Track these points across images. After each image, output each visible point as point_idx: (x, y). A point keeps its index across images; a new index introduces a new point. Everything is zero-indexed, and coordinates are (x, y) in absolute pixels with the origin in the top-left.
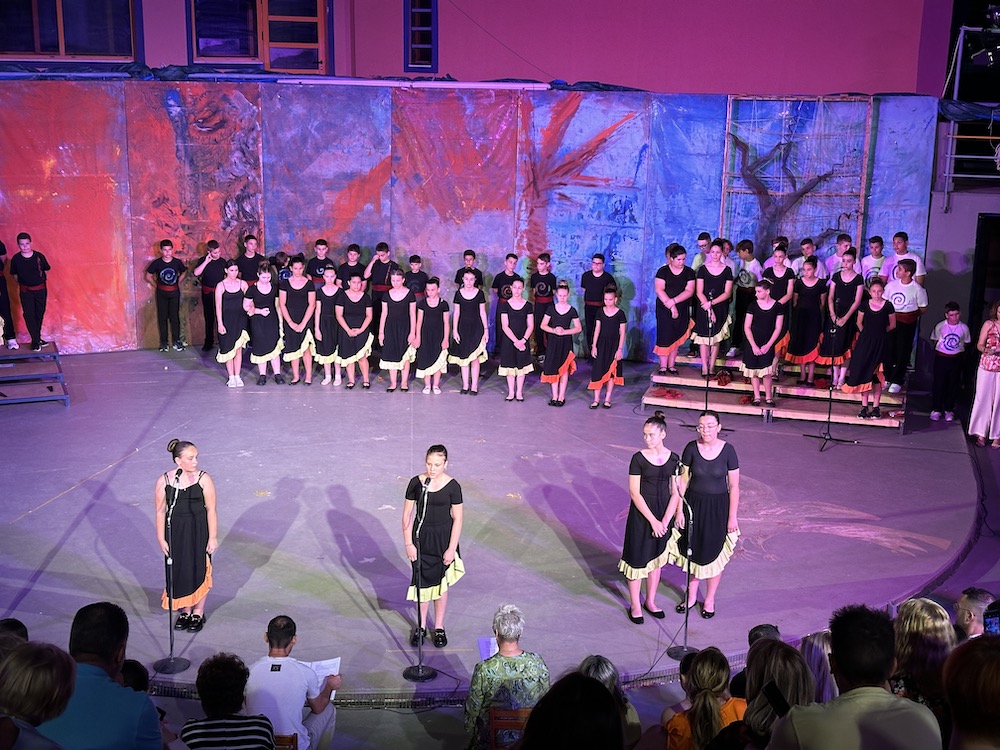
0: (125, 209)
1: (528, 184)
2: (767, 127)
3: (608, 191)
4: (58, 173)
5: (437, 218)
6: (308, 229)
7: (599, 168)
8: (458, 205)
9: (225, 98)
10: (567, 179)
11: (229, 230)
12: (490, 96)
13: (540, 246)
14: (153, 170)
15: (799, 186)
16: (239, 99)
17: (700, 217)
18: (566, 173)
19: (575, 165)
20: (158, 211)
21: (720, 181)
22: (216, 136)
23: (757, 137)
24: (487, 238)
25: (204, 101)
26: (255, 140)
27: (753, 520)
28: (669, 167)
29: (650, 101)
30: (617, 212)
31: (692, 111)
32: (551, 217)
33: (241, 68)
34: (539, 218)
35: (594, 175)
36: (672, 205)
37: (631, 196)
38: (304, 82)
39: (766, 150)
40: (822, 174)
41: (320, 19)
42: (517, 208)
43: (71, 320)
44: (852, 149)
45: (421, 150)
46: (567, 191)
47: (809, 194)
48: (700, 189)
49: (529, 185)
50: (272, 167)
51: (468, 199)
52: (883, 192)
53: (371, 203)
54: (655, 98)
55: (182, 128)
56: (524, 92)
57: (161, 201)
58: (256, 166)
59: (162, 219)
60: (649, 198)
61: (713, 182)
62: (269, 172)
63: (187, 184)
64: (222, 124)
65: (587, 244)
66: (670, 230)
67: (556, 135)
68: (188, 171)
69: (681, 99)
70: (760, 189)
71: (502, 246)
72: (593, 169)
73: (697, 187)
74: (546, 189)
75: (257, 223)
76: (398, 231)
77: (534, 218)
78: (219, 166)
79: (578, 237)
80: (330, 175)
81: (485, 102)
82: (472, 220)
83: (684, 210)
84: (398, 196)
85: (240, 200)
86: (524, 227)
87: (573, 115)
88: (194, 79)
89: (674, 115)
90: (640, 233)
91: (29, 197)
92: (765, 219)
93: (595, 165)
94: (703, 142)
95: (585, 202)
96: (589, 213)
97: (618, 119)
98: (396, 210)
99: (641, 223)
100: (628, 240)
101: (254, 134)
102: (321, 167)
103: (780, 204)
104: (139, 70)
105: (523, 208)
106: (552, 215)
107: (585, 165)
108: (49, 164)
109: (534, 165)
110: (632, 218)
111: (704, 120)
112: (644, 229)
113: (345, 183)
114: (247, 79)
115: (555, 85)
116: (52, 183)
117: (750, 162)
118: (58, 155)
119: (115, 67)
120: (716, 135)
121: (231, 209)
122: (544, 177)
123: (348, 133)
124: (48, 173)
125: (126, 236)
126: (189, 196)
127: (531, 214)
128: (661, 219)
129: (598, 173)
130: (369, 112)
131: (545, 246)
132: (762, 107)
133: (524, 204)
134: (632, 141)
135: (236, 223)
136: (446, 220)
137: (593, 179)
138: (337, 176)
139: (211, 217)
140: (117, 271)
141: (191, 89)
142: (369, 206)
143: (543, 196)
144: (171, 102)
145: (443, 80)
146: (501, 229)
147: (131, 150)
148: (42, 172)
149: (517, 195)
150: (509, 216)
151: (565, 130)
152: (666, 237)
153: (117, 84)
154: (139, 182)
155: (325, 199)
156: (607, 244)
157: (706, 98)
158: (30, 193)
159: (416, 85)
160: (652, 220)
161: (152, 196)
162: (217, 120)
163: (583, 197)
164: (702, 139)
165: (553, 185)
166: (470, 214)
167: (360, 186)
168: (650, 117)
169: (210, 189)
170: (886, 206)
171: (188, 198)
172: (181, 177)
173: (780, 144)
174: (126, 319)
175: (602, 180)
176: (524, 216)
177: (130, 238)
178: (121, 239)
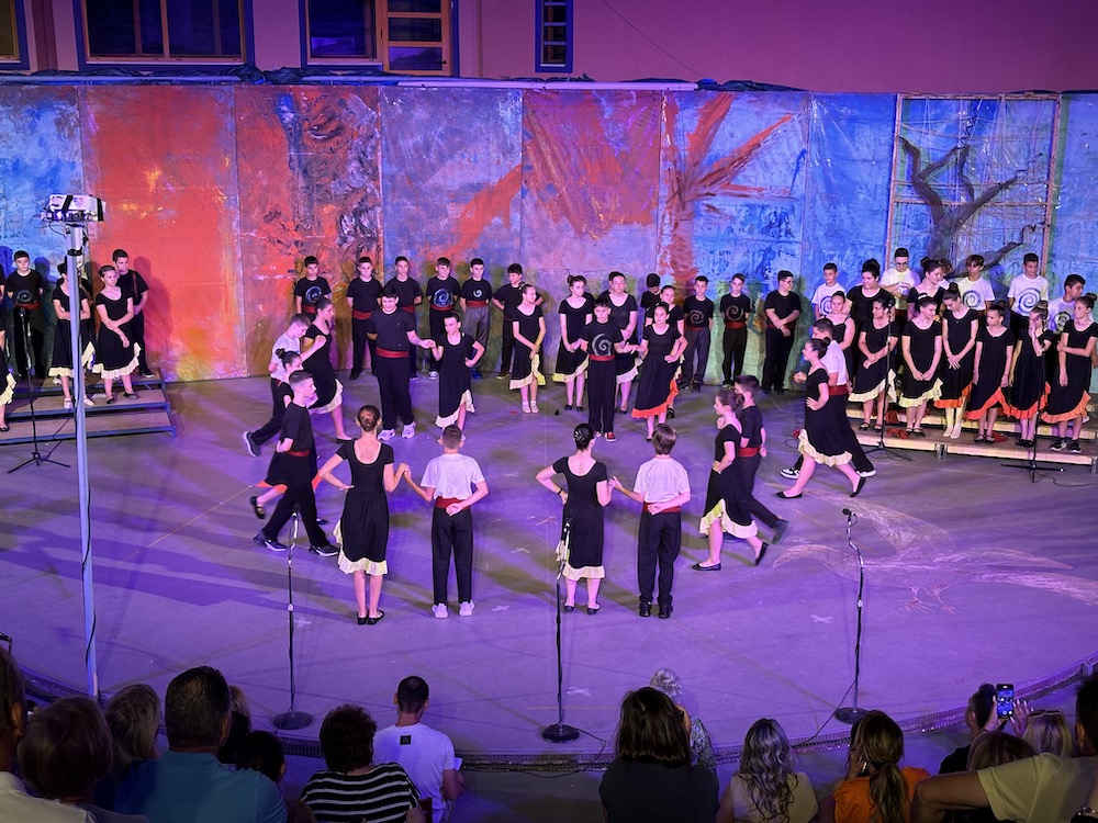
0: (234, 224)
1: (671, 195)
2: (941, 129)
3: (762, 202)
4: (163, 186)
5: (572, 233)
6: (431, 244)
7: (752, 176)
8: (593, 219)
9: (342, 103)
10: (716, 188)
11: (345, 246)
12: (630, 98)
13: (685, 263)
14: (265, 183)
15: (977, 195)
16: (357, 103)
17: (865, 231)
18: (715, 182)
19: (723, 174)
20: (269, 226)
21: (889, 190)
22: (331, 144)
23: (929, 141)
24: (627, 255)
25: (319, 106)
26: (374, 148)
27: (928, 567)
28: (830, 174)
29: (809, 101)
30: (771, 225)
31: (856, 112)
32: (698, 232)
33: (359, 70)
34: (684, 231)
35: (746, 184)
36: (834, 217)
37: (788, 207)
38: (427, 84)
39: (940, 155)
40: (1004, 181)
41: (444, 16)
42: (660, 222)
43: (177, 345)
44: (1037, 153)
45: (555, 157)
46: (715, 202)
47: (989, 204)
48: (865, 199)
49: (674, 196)
50: (392, 178)
51: (605, 211)
52: (1073, 201)
53: (500, 216)
54: (815, 97)
55: (295, 135)
56: (669, 93)
57: (274, 215)
58: (374, 177)
59: (274, 235)
60: (807, 209)
61: (879, 191)
62: (389, 183)
63: (301, 196)
64: (339, 131)
65: (738, 260)
66: (830, 244)
67: (704, 140)
68: (301, 183)
69: (844, 99)
70: (932, 199)
71: (643, 264)
72: (745, 177)
73: (862, 197)
74: (692, 200)
75: (374, 239)
76: (528, 247)
77: (678, 232)
78: (335, 176)
79: (728, 252)
80: (455, 186)
81: (626, 104)
82: (611, 234)
83: (847, 222)
84: (529, 209)
85: (357, 214)
86: (667, 242)
87: (722, 118)
88: (309, 83)
89: (836, 116)
90: (797, 249)
91: (132, 211)
92: (939, 233)
93: (748, 172)
94: (868, 146)
95: (735, 214)
96: (740, 226)
97: (773, 122)
98: (527, 223)
99: (799, 237)
100: (783, 255)
101: (373, 142)
102: (445, 177)
103: (956, 215)
104: (249, 73)
105: (667, 221)
106: (699, 229)
107: (736, 173)
108: (154, 176)
109: (679, 173)
110: (788, 232)
111: (870, 122)
112: (801, 244)
113: (471, 196)
114: (366, 82)
115: (705, 85)
116: (157, 198)
117: (923, 168)
118: (164, 169)
119: (224, 70)
120: (885, 139)
121: (348, 225)
122: (690, 185)
123: (476, 139)
124: (152, 185)
125: (235, 254)
126: (302, 210)
127: (675, 228)
128: (820, 233)
129: (751, 182)
130: (497, 117)
131: (691, 263)
132: (936, 107)
133: (668, 216)
134: (789, 146)
135: (351, 239)
136: (580, 234)
137: (745, 188)
138: (462, 188)
139: (326, 232)
140: (226, 292)
141: (305, 94)
142: (497, 220)
143: (689, 208)
144: (284, 108)
145: (579, 80)
146: (643, 244)
147: (241, 160)
148: (146, 185)
149: (660, 207)
150: (651, 229)
151: (713, 135)
152: (827, 253)
153: (226, 88)
154: (249, 195)
155: (450, 212)
156: (760, 260)
157: (872, 97)
158: (134, 207)
159: (550, 86)
160: (810, 233)
161: (264, 210)
162: (333, 126)
163: (733, 209)
164: (867, 142)
165: (700, 195)
166: (608, 228)
167: (487, 198)
168: (808, 119)
169: (324, 202)
170: (1077, 217)
171: (302, 212)
172: (294, 188)
173: (956, 148)
174: (236, 344)
175: (755, 189)
176: (667, 230)
177: (239, 256)
178: (230, 257)
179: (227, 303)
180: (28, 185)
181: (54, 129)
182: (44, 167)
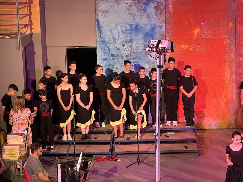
0: (232, 54)
4: (201, 36)
91: (186, 48)
108: (197, 31)
116: (197, 42)
118: (201, 27)
124: (196, 36)
125: (232, 69)
140: (227, 87)
147: (237, 24)
148: (193, 36)
154: (240, 40)
158: (187, 46)
174: (230, 112)
177: (234, 70)
178: (229, 70)
179: (227, 92)
180: (141, 36)
181: (154, 10)
182: (149, 28)
